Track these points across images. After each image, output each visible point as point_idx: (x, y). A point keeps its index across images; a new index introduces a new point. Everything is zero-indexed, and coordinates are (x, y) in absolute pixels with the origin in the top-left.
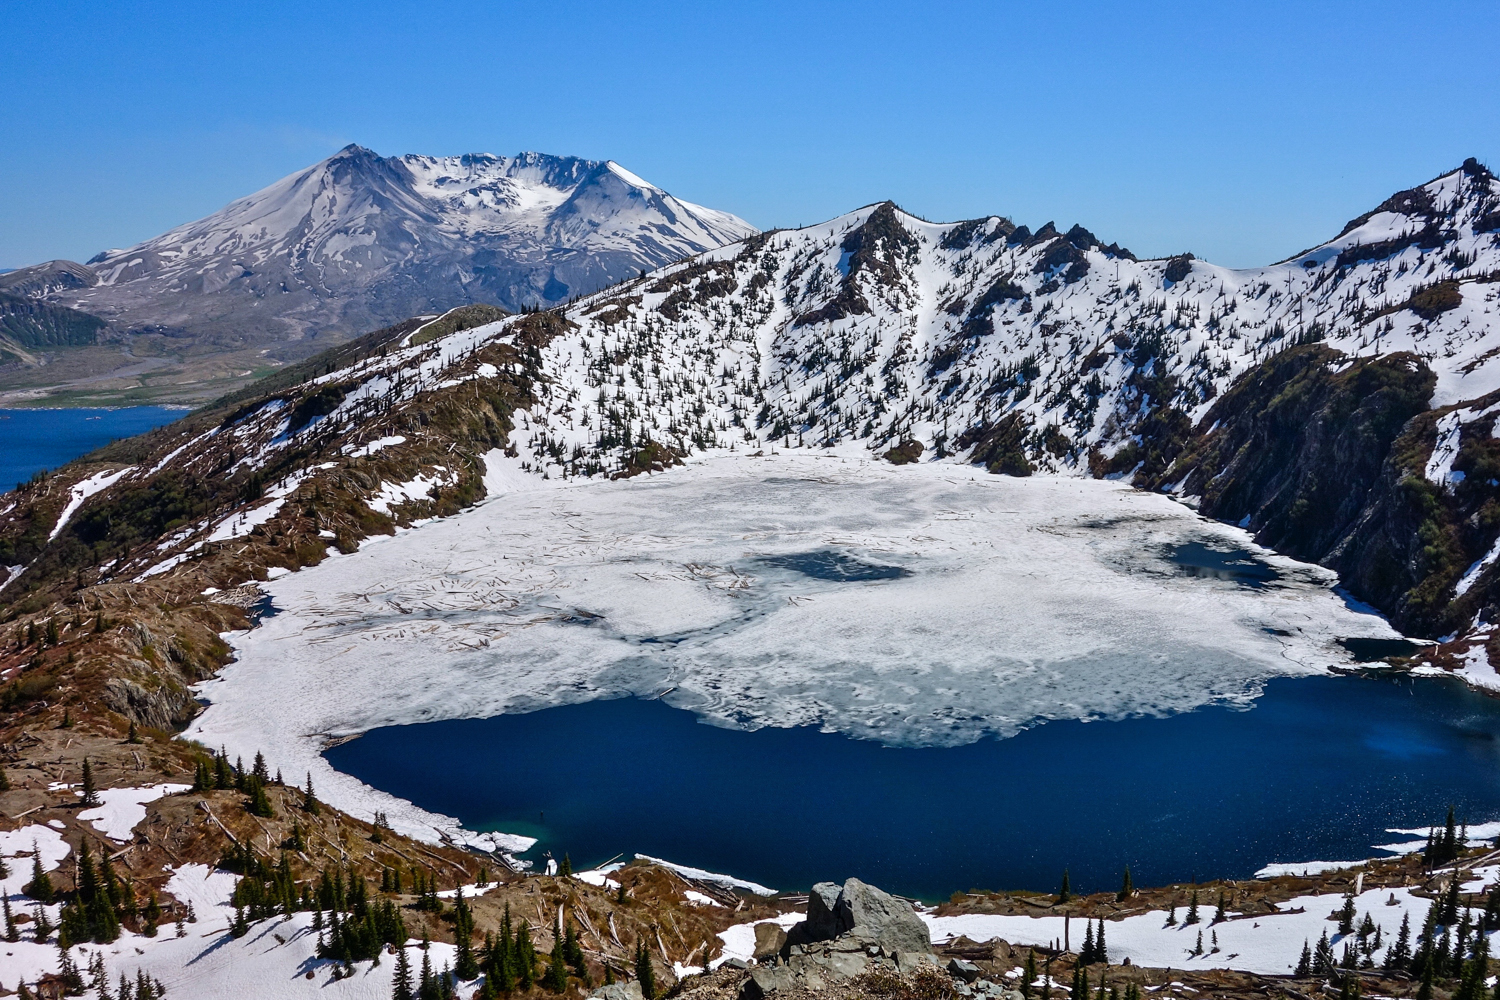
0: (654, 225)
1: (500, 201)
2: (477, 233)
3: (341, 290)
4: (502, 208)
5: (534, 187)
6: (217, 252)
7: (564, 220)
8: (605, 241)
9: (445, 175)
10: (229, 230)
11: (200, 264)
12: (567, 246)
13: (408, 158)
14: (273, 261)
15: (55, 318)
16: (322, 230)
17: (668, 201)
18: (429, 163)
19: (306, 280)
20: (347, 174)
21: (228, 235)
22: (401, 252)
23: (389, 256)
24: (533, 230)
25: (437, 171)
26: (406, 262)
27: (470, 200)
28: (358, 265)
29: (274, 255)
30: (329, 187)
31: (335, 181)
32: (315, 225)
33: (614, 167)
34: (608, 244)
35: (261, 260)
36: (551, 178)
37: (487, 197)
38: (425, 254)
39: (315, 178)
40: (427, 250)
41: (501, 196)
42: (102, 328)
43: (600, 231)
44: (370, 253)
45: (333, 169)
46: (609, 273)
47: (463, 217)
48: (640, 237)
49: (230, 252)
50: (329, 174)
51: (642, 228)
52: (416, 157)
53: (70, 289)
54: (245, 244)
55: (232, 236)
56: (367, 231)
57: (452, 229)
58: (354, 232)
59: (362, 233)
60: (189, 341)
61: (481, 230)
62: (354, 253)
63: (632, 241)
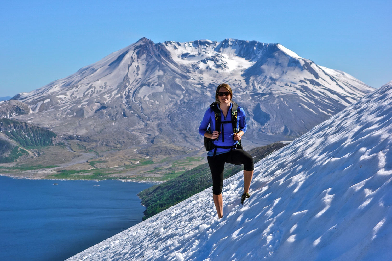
0: (308, 80)
1: (218, 66)
2: (210, 84)
3: (153, 117)
4: (220, 70)
5: (234, 58)
6: (85, 96)
7: (256, 77)
8: (281, 89)
9: (185, 52)
10: (88, 84)
11: (79, 102)
12: (260, 91)
13: (166, 43)
14: (115, 101)
15: (33, 132)
16: (135, 84)
17: (313, 66)
18: (177, 46)
19: (134, 111)
20: (143, 53)
21: (88, 86)
22: (177, 95)
23: (172, 98)
24: (240, 82)
25: (181, 50)
26: (180, 101)
27: (202, 66)
28: (157, 103)
29: (114, 97)
30: (135, 60)
31: (138, 58)
32: (131, 81)
33: (280, 47)
34: (283, 90)
35: (108, 100)
36: (242, 53)
37: (211, 64)
38: (189, 96)
39: (128, 56)
40: (190, 95)
41: (218, 63)
42: (55, 137)
43: (277, 83)
44: (162, 96)
45: (136, 51)
46: (290, 107)
47: (200, 75)
48: (302, 86)
49: (91, 95)
50: (135, 54)
51: (301, 81)
52: (170, 43)
53: (19, 115)
54: (97, 91)
55: (91, 87)
56: (160, 85)
57: (196, 82)
58: (153, 85)
59: (157, 85)
60: (94, 144)
61: (212, 82)
62: (154, 96)
63: (297, 89)
